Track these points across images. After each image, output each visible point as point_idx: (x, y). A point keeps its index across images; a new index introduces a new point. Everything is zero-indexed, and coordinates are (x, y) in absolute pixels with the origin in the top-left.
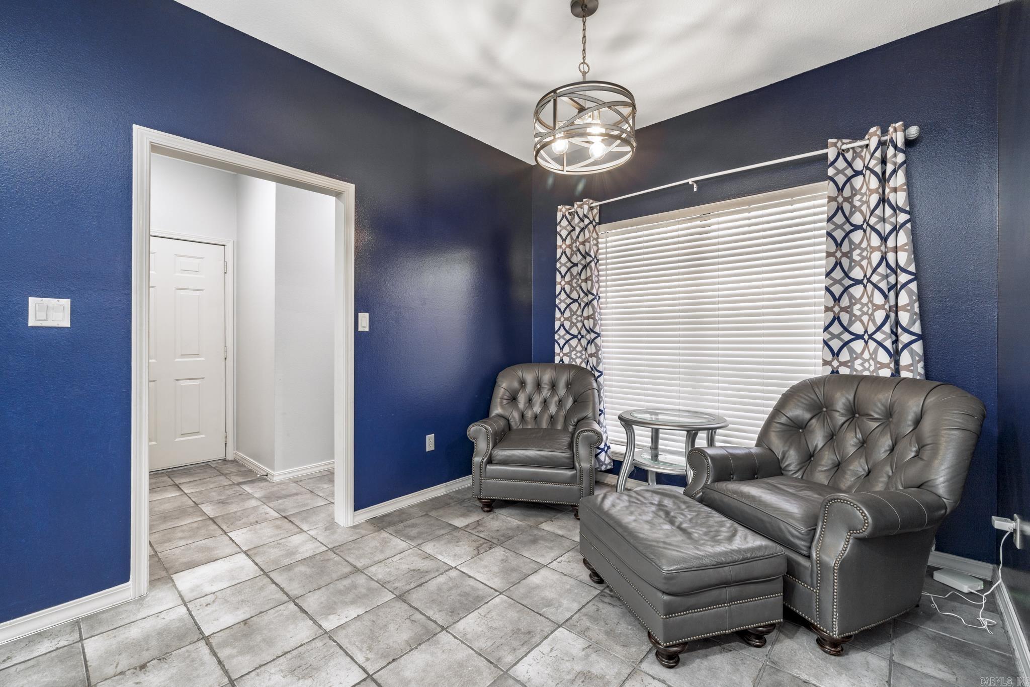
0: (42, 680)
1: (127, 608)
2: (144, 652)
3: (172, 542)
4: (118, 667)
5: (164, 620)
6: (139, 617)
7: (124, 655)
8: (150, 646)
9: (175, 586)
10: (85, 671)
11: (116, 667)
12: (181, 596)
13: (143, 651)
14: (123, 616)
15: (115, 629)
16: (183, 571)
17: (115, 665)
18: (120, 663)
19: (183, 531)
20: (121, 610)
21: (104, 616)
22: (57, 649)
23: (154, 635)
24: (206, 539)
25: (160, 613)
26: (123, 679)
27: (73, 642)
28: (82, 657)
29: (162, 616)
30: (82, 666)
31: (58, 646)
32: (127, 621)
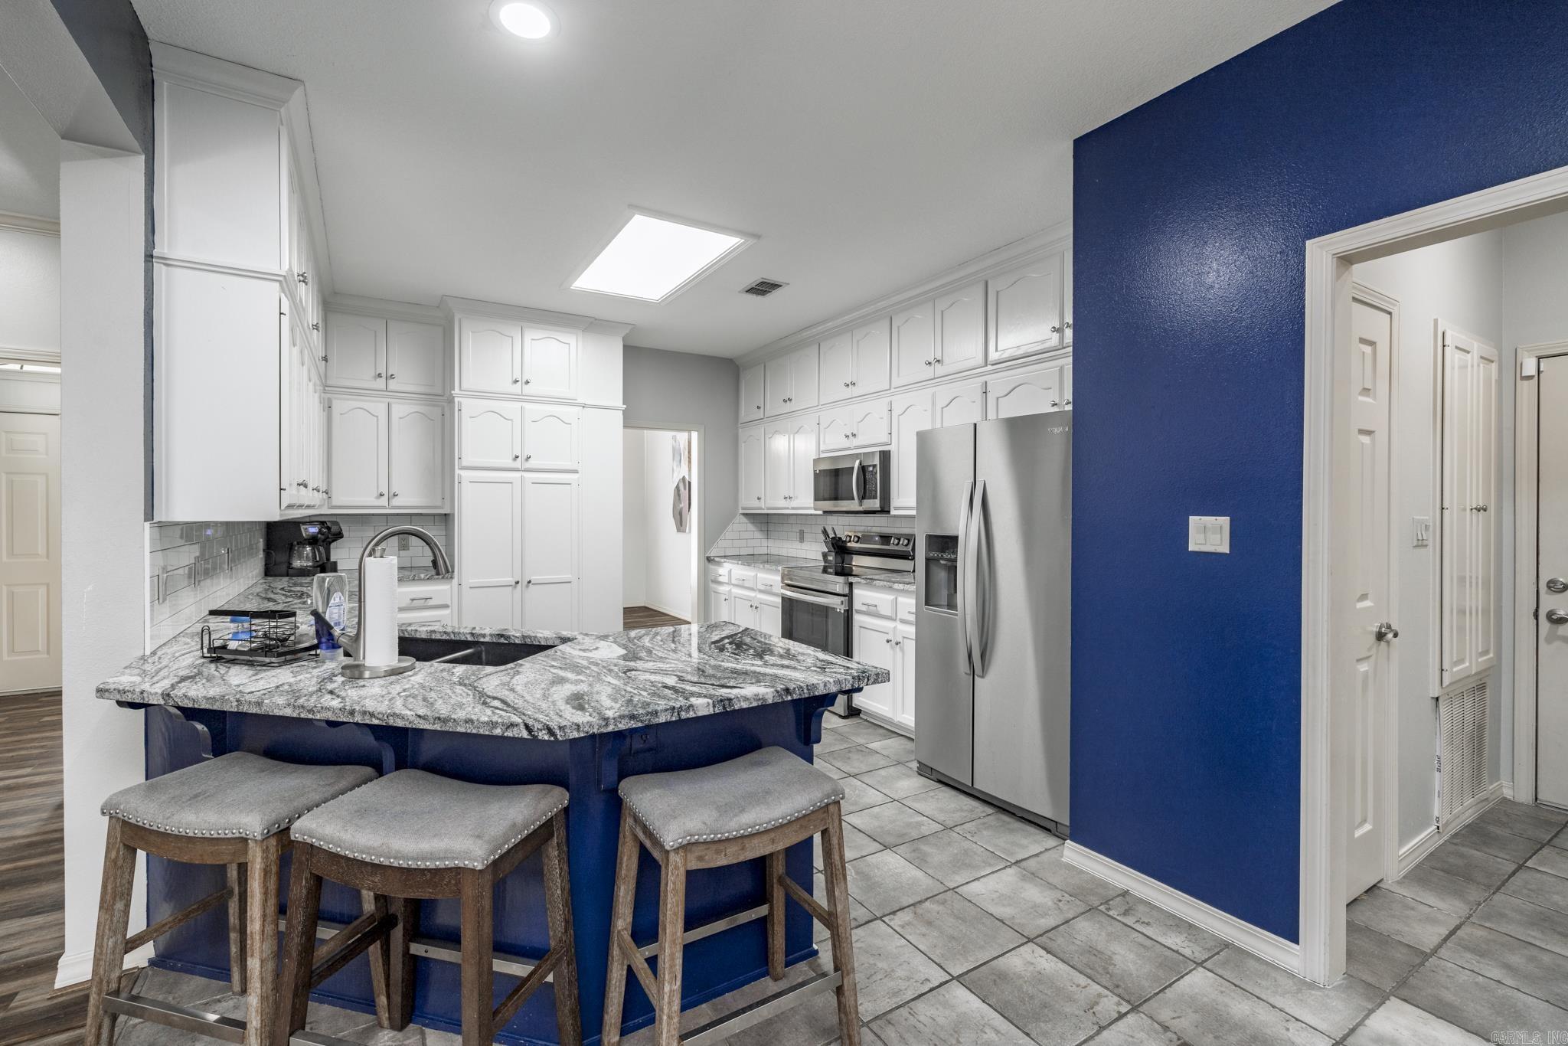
0: (1129, 964)
1: (1283, 980)
2: (1211, 1036)
3: (1482, 960)
4: (1174, 1021)
5: (1284, 1031)
6: (1272, 1000)
7: (1196, 1017)
8: (1225, 1037)
9: (1371, 1011)
10: (1155, 992)
11: (1174, 1018)
12: (1353, 1031)
13: (1212, 1033)
14: (1264, 983)
15: (1236, 986)
16: (1419, 1007)
17: (1176, 1015)
18: (1182, 1019)
19: (1531, 959)
20: (1274, 974)
21: (1252, 963)
22: (1177, 952)
23: (1248, 1032)
24: (1547, 1001)
25: (1297, 1020)
26: (1158, 1033)
27: (1192, 959)
28: (1175, 979)
29: (1293, 1025)
30: (1161, 986)
31: (1182, 950)
32: (1257, 991)
